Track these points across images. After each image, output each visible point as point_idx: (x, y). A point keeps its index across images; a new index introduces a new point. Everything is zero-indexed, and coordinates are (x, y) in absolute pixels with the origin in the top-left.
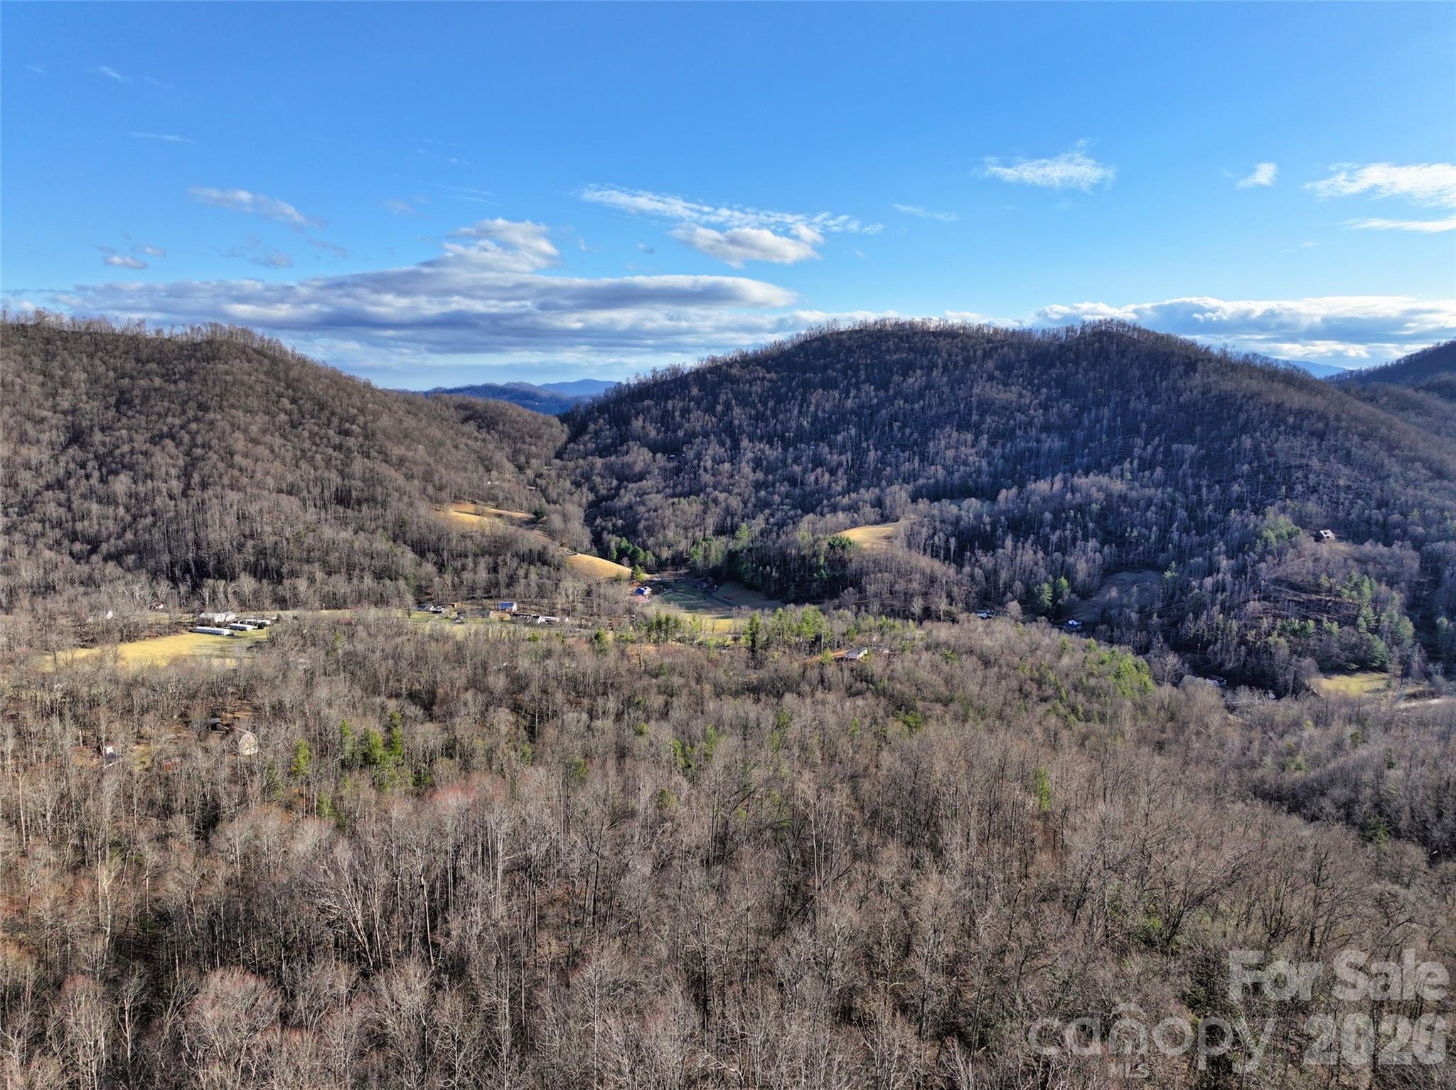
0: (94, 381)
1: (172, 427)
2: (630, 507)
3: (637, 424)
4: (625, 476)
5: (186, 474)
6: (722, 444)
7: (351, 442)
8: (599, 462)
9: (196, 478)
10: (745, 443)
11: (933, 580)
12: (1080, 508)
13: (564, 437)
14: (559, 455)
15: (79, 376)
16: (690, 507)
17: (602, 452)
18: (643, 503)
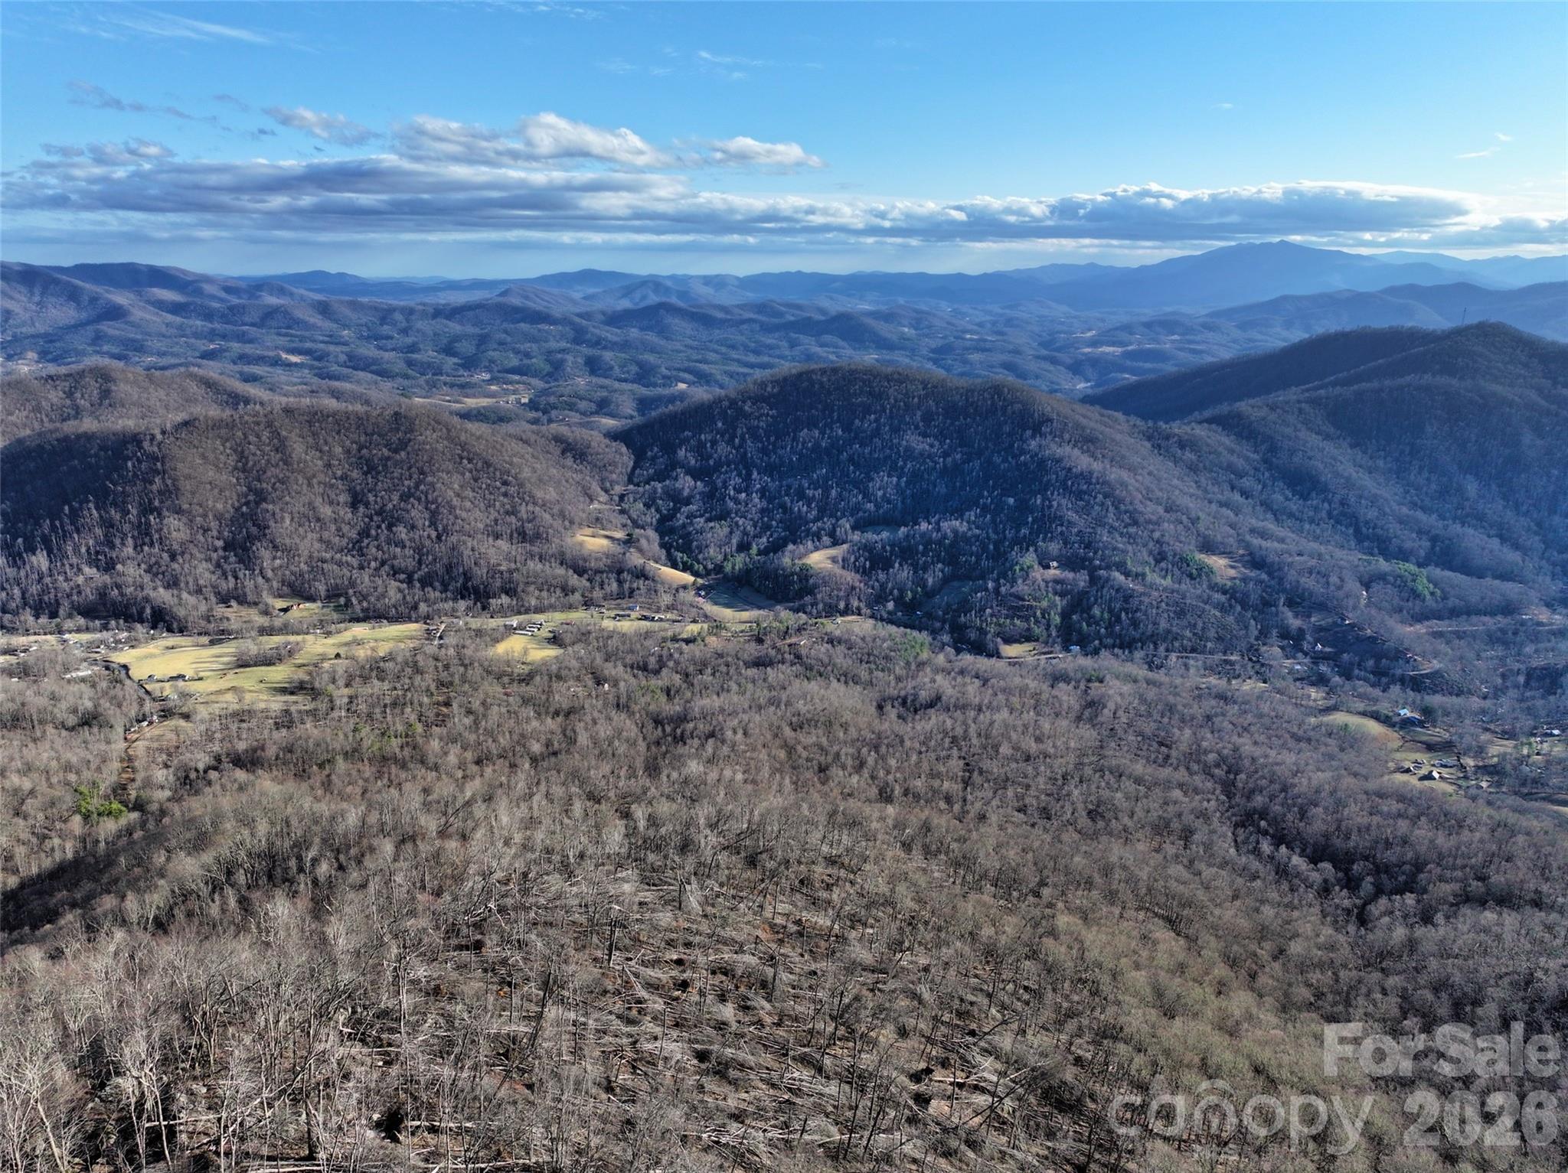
0: (348, 452)
1: (409, 488)
2: (684, 526)
3: (681, 453)
4: (678, 500)
5: (433, 524)
6: (739, 475)
7: (512, 490)
8: (659, 486)
9: (440, 528)
10: (755, 475)
11: (853, 588)
12: (940, 542)
13: (631, 464)
14: (630, 481)
15: (338, 450)
16: (721, 530)
17: (660, 476)
18: (691, 524)
